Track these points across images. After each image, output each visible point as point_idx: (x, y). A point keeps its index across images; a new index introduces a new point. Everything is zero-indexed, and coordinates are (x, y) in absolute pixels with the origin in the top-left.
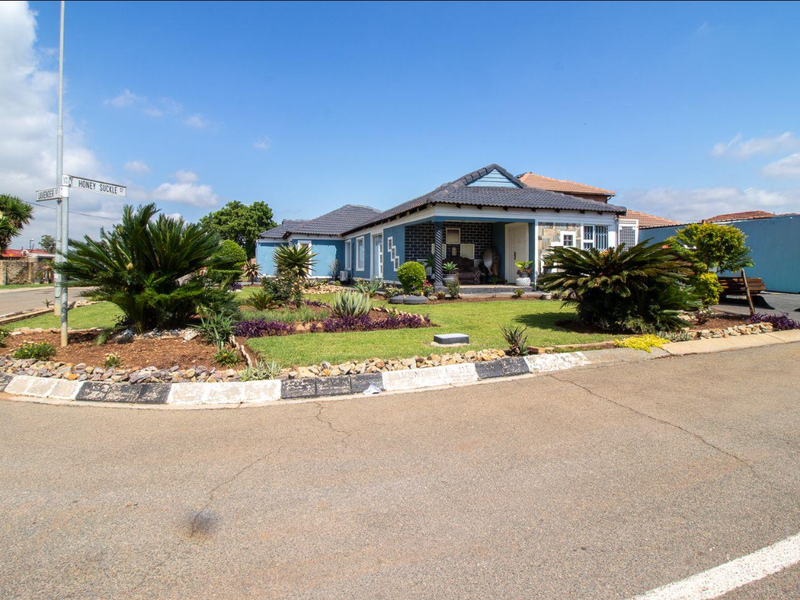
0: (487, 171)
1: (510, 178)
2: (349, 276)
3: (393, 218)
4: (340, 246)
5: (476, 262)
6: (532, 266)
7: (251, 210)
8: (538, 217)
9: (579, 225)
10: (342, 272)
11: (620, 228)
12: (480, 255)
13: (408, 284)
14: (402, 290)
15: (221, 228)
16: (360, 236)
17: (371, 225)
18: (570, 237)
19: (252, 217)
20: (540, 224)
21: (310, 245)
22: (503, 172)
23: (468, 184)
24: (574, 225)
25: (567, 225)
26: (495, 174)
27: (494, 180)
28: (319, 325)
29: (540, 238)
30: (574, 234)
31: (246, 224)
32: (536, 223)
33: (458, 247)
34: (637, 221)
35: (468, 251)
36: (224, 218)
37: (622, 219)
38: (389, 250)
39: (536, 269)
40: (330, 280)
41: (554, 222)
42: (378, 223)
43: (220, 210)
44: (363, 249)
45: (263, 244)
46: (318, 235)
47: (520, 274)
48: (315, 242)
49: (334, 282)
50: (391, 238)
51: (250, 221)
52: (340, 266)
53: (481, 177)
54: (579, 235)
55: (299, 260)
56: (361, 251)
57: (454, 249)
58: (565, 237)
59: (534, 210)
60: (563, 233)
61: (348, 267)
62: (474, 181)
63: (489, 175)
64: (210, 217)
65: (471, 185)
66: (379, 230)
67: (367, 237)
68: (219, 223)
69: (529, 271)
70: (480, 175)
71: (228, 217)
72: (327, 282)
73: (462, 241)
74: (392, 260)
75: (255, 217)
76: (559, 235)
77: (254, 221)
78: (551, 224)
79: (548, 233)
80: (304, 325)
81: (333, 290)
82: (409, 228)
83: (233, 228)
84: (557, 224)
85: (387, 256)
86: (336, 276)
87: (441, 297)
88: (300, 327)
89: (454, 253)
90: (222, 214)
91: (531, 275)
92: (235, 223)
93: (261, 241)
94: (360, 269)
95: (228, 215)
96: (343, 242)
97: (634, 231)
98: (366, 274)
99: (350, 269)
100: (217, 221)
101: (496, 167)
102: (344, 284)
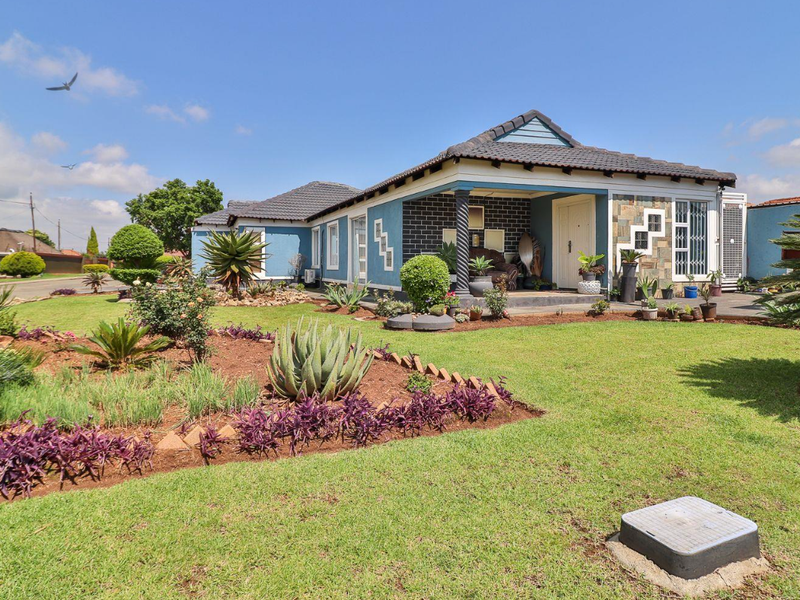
0: (525, 120)
1: (556, 132)
2: (317, 276)
3: (383, 190)
4: (305, 235)
5: (507, 256)
6: (602, 263)
7: (195, 191)
8: (613, 186)
9: (670, 201)
10: (308, 271)
11: (724, 206)
12: (513, 245)
13: (418, 294)
14: (410, 304)
15: (154, 214)
16: (332, 220)
17: (349, 203)
18: (657, 217)
19: (194, 201)
20: (616, 197)
21: (263, 233)
22: (546, 123)
23: (499, 138)
24: (663, 200)
25: (654, 199)
26: (535, 126)
27: (535, 135)
28: (227, 431)
29: (615, 219)
30: (662, 212)
31: (187, 209)
32: (610, 195)
33: (481, 234)
34: (745, 195)
35: (495, 239)
36: (157, 201)
37: (727, 192)
38: (376, 240)
39: (610, 267)
40: (292, 281)
41: (635, 194)
42: (360, 199)
43: (154, 191)
44: (336, 239)
45: (200, 233)
46: (274, 220)
47: (584, 275)
48: (269, 230)
49: (296, 285)
50: (380, 221)
51: (192, 205)
52: (305, 262)
53: (516, 129)
54: (669, 215)
55: (239, 254)
56: (334, 242)
57: (475, 237)
58: (650, 216)
59: (608, 173)
60: (648, 212)
61: (316, 264)
62: (506, 134)
63: (527, 127)
64: (140, 200)
65: (501, 140)
66: (360, 210)
67: (343, 221)
68: (152, 207)
69: (598, 270)
70: (514, 126)
71: (163, 201)
72: (285, 285)
73: (487, 226)
74: (381, 253)
75: (199, 201)
76: (641, 214)
77: (197, 206)
78: (630, 198)
79: (628, 210)
80: (183, 431)
81: (292, 299)
82: (409, 205)
83: (169, 214)
84: (640, 198)
85: (373, 248)
86: (300, 276)
87: (475, 317)
88: (170, 441)
89: (475, 243)
90: (156, 196)
91: (601, 277)
92: (172, 208)
93: (198, 229)
94: (332, 265)
95: (163, 197)
96: (309, 230)
97: (741, 210)
98: (342, 272)
99: (318, 267)
100: (148, 205)
101: (537, 115)
102: (309, 287)
